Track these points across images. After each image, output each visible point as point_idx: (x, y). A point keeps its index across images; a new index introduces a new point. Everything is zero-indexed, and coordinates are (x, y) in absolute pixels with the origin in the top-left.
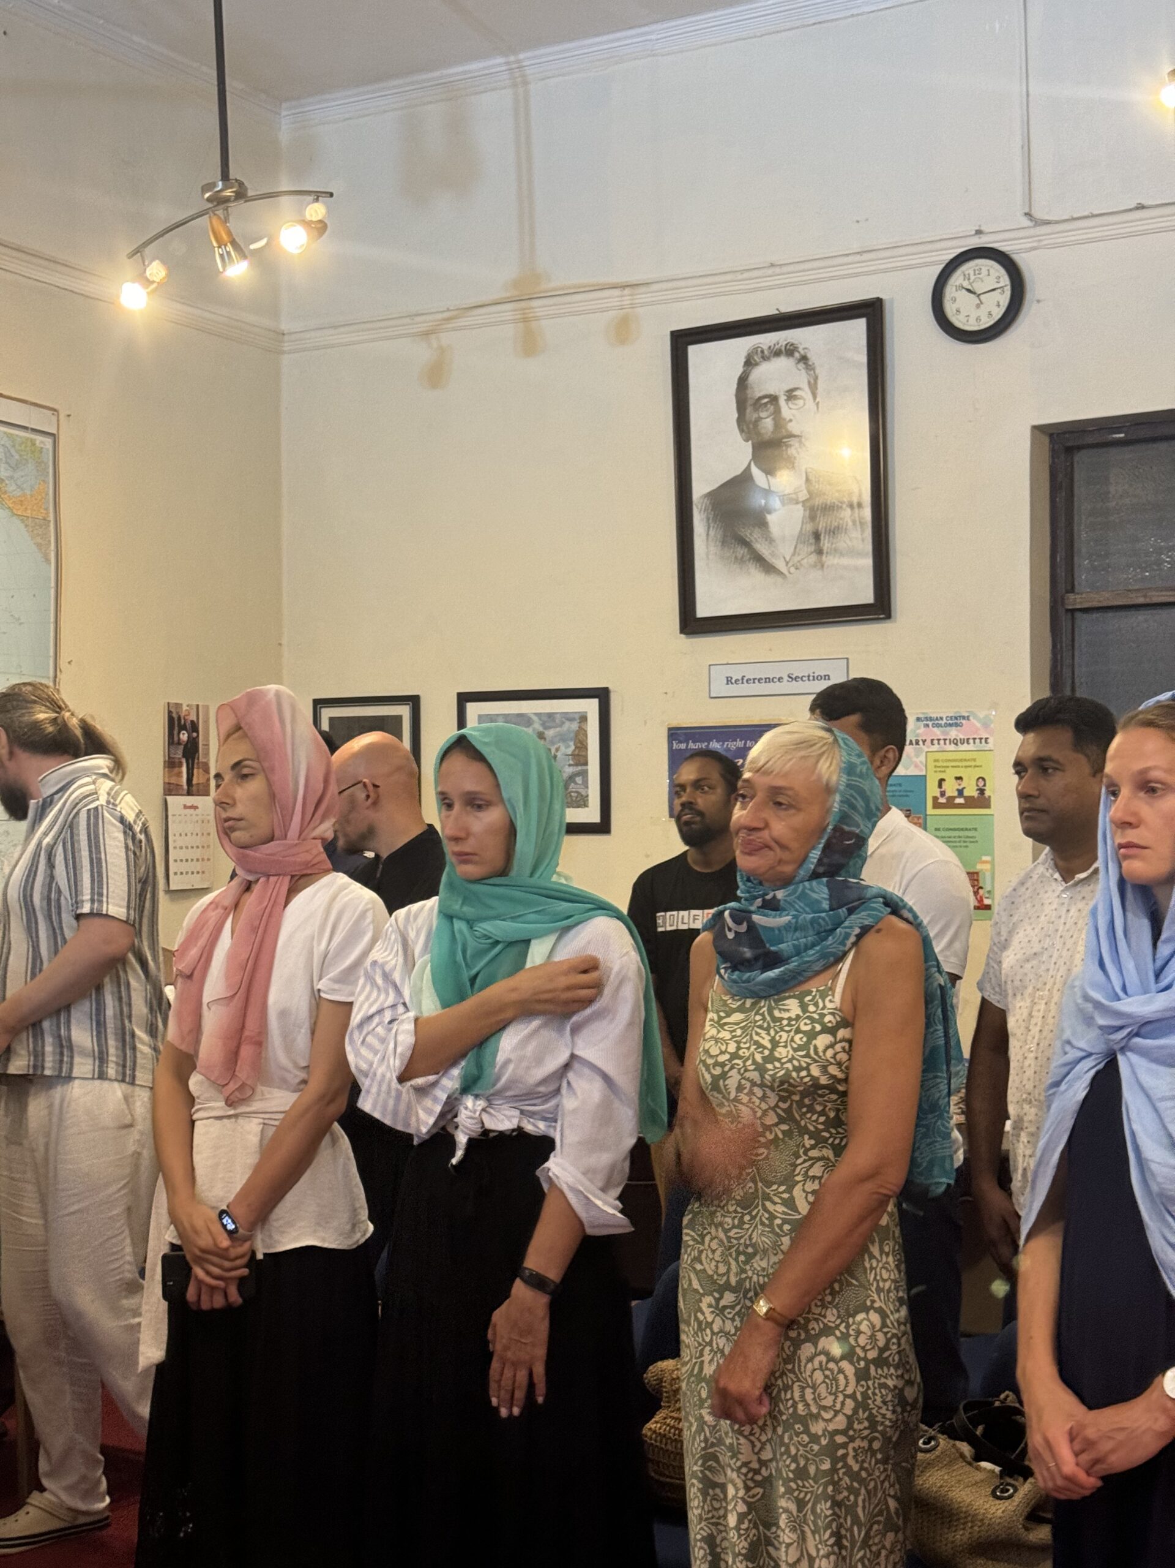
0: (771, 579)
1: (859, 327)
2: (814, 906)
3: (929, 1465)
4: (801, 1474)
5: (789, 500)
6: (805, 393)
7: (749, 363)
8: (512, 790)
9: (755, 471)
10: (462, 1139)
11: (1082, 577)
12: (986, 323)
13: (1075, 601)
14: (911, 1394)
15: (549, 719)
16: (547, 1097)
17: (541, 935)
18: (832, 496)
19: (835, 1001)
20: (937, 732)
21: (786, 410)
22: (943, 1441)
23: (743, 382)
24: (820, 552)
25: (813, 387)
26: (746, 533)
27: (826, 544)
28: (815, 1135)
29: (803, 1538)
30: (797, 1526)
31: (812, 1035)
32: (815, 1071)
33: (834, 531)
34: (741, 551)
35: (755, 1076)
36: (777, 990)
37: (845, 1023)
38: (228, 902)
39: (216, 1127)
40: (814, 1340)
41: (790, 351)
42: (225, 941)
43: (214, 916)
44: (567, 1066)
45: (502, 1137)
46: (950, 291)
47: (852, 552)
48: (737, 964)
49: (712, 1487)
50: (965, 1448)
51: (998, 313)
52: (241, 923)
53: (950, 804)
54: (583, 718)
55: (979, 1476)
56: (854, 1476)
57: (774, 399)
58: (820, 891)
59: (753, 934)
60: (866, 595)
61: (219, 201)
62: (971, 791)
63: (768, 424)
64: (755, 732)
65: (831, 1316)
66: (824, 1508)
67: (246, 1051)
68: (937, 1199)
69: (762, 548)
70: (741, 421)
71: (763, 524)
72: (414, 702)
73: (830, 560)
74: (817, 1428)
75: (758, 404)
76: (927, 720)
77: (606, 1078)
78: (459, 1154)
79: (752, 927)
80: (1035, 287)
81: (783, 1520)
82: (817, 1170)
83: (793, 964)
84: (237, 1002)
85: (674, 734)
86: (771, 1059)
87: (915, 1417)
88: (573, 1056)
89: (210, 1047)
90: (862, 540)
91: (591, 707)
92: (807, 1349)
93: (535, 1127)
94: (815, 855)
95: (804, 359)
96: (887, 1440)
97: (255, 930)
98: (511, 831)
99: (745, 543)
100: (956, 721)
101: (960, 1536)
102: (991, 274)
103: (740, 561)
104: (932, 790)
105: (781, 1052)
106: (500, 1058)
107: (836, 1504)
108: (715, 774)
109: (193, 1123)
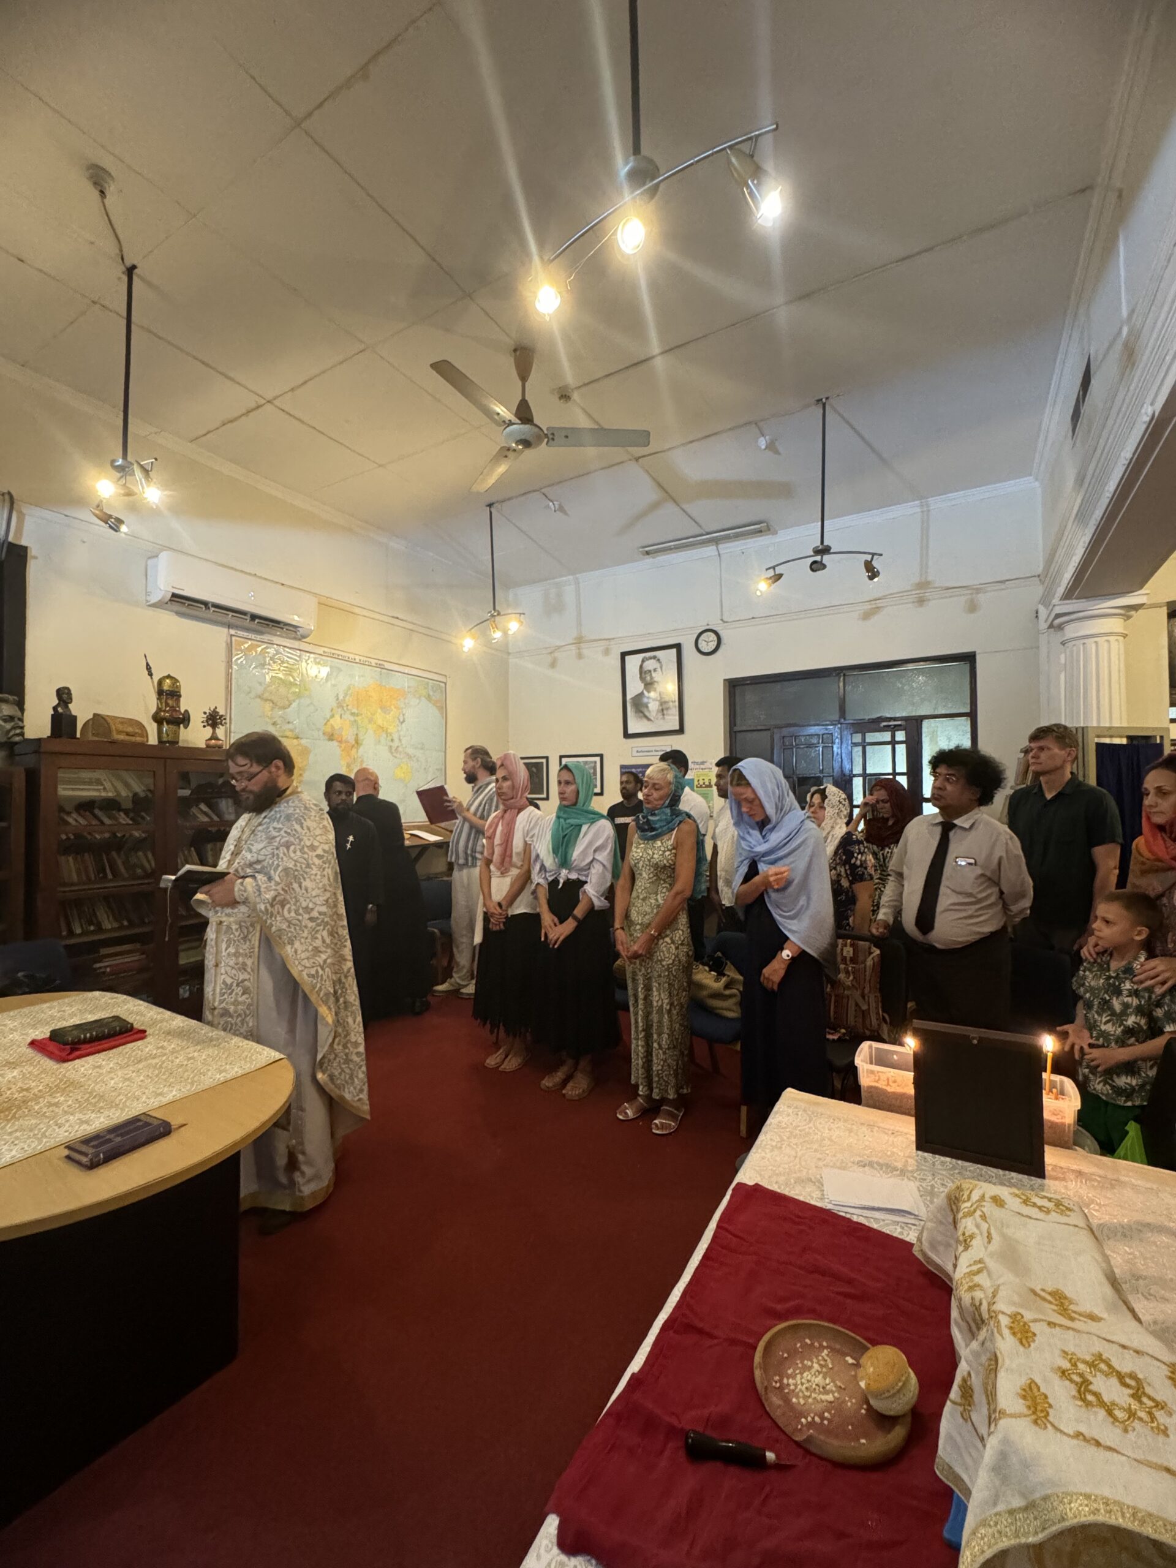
0: (649, 723)
1: (674, 651)
2: (666, 814)
3: (696, 973)
4: (660, 976)
5: (654, 700)
6: (659, 670)
7: (643, 661)
8: (579, 780)
9: (645, 692)
10: (562, 881)
11: (738, 722)
12: (710, 650)
13: (736, 729)
14: (691, 953)
15: (586, 763)
16: (586, 870)
17: (585, 823)
18: (667, 699)
19: (670, 842)
20: (697, 766)
21: (654, 674)
22: (701, 966)
23: (641, 667)
24: (663, 715)
25: (661, 667)
26: (642, 709)
27: (665, 712)
28: (664, 880)
29: (660, 994)
30: (658, 990)
31: (664, 851)
32: (665, 862)
33: (667, 709)
34: (641, 714)
35: (647, 863)
36: (654, 838)
37: (674, 848)
38: (500, 815)
39: (498, 879)
40: (663, 938)
41: (654, 657)
42: (500, 828)
43: (496, 820)
44: (592, 862)
45: (573, 881)
46: (700, 641)
47: (673, 715)
48: (643, 830)
49: (634, 980)
50: (707, 968)
51: (714, 647)
52: (505, 821)
53: (701, 787)
54: (595, 762)
55: (710, 976)
56: (675, 976)
57: (650, 671)
58: (668, 811)
59: (648, 822)
60: (677, 727)
61: (493, 616)
62: (707, 783)
63: (648, 678)
64: (648, 766)
65: (668, 932)
66: (666, 985)
67: (507, 859)
68: (699, 900)
69: (647, 714)
70: (641, 678)
71: (647, 707)
72: (547, 758)
73: (666, 717)
74: (664, 963)
75: (645, 672)
76: (694, 763)
77: (604, 866)
78: (561, 885)
79: (648, 820)
80: (724, 639)
81: (654, 989)
82: (664, 890)
83: (660, 830)
84: (504, 845)
85: (622, 767)
86: (652, 858)
87: (692, 959)
88: (594, 859)
89: (496, 857)
90: (676, 711)
91: (598, 759)
92: (661, 941)
93: (583, 878)
94: (667, 802)
95: (659, 660)
96: (683, 966)
97: (508, 824)
98: (578, 792)
99: (642, 712)
100: (703, 763)
101: (705, 993)
102: (713, 636)
103: (641, 717)
104: (696, 783)
105: (655, 856)
106: (573, 859)
107: (669, 984)
108: (632, 778)
109: (490, 878)
